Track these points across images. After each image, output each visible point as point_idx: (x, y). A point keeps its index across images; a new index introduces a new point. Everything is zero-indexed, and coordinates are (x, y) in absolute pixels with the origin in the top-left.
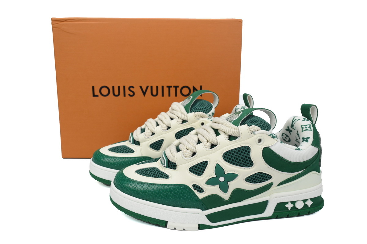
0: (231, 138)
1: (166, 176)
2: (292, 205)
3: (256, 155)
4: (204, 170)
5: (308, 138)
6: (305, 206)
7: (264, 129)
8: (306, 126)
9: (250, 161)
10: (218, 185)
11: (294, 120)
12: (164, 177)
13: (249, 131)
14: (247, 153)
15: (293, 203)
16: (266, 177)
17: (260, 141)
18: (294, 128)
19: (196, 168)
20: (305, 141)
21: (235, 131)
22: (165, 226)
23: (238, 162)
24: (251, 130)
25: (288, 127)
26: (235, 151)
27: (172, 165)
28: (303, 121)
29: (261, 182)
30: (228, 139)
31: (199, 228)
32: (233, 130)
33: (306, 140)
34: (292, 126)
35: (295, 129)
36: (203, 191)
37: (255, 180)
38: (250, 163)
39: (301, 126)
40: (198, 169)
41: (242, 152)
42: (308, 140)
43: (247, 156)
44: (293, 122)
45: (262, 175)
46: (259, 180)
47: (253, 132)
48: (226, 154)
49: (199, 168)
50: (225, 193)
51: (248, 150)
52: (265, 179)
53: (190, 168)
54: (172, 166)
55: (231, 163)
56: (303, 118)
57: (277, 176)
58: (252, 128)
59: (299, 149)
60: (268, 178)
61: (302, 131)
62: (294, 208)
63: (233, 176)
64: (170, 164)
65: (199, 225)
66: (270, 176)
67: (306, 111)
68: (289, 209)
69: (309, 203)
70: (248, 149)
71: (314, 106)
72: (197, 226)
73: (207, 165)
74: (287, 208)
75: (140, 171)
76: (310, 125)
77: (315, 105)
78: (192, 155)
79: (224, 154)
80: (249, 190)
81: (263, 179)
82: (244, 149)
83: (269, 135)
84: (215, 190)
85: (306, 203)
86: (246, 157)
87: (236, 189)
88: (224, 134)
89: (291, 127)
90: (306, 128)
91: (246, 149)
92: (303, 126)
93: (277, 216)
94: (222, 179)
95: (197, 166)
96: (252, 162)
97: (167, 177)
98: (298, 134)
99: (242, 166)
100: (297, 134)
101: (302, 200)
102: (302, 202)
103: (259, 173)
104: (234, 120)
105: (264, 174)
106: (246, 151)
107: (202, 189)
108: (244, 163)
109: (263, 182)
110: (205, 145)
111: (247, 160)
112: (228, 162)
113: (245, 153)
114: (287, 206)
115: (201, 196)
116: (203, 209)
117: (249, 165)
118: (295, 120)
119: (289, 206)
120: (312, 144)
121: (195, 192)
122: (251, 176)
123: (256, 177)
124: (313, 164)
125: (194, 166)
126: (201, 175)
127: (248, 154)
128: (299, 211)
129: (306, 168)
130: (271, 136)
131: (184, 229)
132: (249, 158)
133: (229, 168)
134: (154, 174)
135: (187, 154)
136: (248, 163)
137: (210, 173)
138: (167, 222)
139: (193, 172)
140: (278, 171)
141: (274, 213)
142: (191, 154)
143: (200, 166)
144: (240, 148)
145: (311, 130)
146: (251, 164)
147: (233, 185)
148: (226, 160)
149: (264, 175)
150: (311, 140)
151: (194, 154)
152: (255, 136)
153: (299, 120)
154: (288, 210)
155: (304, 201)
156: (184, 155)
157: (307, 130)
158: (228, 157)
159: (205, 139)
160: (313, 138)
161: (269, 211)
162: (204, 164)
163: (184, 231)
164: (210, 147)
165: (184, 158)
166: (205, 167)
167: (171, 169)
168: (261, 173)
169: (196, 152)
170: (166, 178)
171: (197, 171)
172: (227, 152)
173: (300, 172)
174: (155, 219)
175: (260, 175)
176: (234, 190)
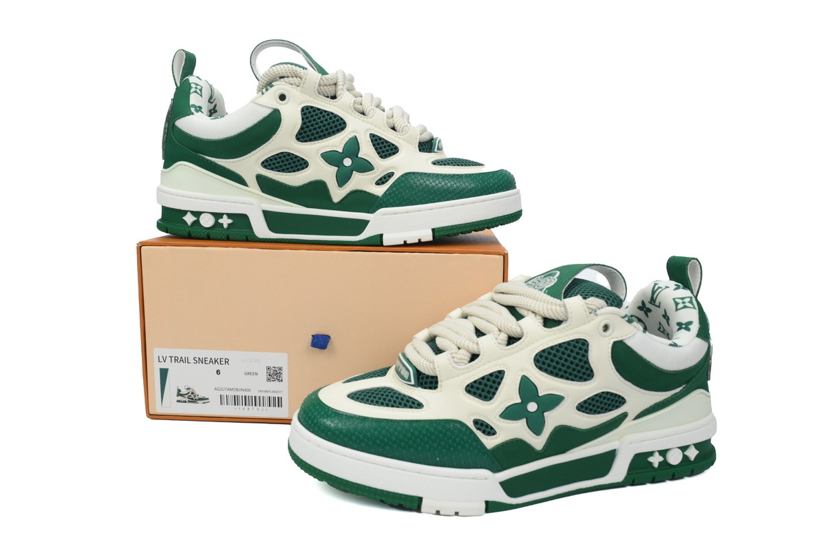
0: (549, 322)
1: (416, 405)
2: (661, 459)
3: (600, 356)
4: (497, 389)
5: (690, 323)
6: (685, 458)
7: (612, 305)
8: (682, 299)
9: (587, 369)
10: (525, 420)
11: (656, 288)
12: (412, 405)
13: (586, 309)
14: (582, 352)
15: (663, 453)
16: (616, 401)
17: (606, 328)
18: (657, 303)
19: (479, 386)
20: (683, 330)
21: (558, 308)
22: (416, 508)
23: (565, 372)
24: (590, 306)
25: (643, 302)
26: (559, 349)
27: (428, 381)
28: (675, 289)
29: (607, 410)
30: (543, 324)
31: (487, 511)
32: (553, 307)
33: (685, 326)
34: (653, 300)
35: (659, 307)
36: (494, 433)
37: (595, 408)
38: (589, 372)
39: (674, 299)
40: (485, 388)
41: (572, 351)
42: (690, 327)
43: (582, 358)
44: (653, 292)
45: (609, 396)
46: (602, 408)
47: (593, 311)
48: (541, 356)
49: (486, 385)
50: (537, 435)
51: (585, 347)
52: (613, 406)
53: (468, 386)
54: (426, 383)
55: (551, 373)
56: (676, 285)
57: (637, 398)
58: (590, 303)
59: (675, 345)
60: (620, 402)
61: (677, 310)
62: (664, 464)
63: (554, 401)
64: (423, 378)
65: (487, 503)
66: (623, 398)
67: (680, 270)
68: (656, 465)
69: (692, 453)
70: (583, 344)
71: (696, 261)
72: (484, 506)
73: (502, 378)
74: (651, 463)
75: (357, 395)
76: (691, 298)
77: (697, 259)
78: (469, 359)
79: (536, 355)
80: (583, 428)
81: (609, 405)
82: (577, 344)
83: (623, 317)
84: (517, 430)
85: (686, 453)
86: (580, 360)
87: (560, 426)
88: (533, 315)
89: (650, 303)
90: (684, 303)
91: (580, 345)
92: (677, 300)
93: (633, 481)
94: (532, 407)
95: (482, 381)
96: (592, 371)
97: (419, 405)
98: (666, 316)
99: (572, 380)
100: (663, 316)
101: (679, 448)
102: (680, 451)
103: (603, 393)
104: (547, 287)
105: (612, 394)
106: (580, 349)
107: (492, 428)
108: (575, 373)
109: (610, 410)
110: (496, 339)
111: (582, 367)
112: (546, 371)
113: (578, 353)
114: (651, 459)
115: (489, 442)
116: (495, 470)
117: (585, 377)
118: (659, 288)
119: (656, 460)
120: (698, 336)
121: (479, 434)
122: (589, 399)
123: (597, 401)
124: (699, 375)
125: (475, 382)
126: (491, 399)
127: (583, 356)
128: (673, 470)
129: (687, 382)
130: (627, 319)
131: (457, 514)
132: (587, 362)
133: (547, 384)
134: (390, 401)
135: (460, 356)
136: (584, 374)
137: (508, 394)
138: (420, 499)
139: (474, 394)
140: (638, 389)
141: (628, 474)
142: (468, 357)
143: (488, 380)
144: (568, 343)
145: (694, 308)
146: (589, 375)
147: (554, 419)
148: (540, 368)
149: (612, 398)
150: (695, 327)
151: (474, 357)
152: (598, 319)
153: (667, 287)
154: (654, 468)
155: (684, 449)
156: (455, 359)
157: (685, 307)
158: (546, 361)
159: (494, 327)
160: (700, 324)
161: (619, 470)
162: (497, 377)
163: (456, 517)
164: (506, 343)
165: (455, 365)
166: (499, 384)
167: (425, 388)
168: (607, 393)
169: (478, 353)
170: (416, 408)
171: (483, 390)
172: (544, 351)
173: (678, 390)
174: (397, 494)
175: (605, 398)
176: (555, 429)
